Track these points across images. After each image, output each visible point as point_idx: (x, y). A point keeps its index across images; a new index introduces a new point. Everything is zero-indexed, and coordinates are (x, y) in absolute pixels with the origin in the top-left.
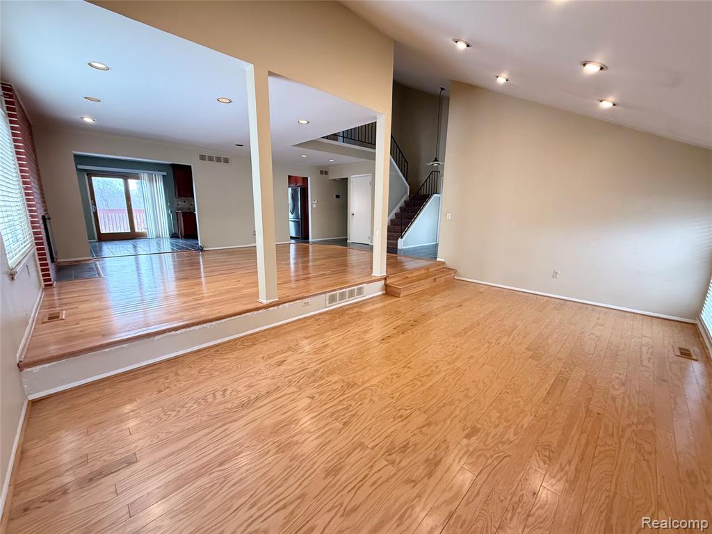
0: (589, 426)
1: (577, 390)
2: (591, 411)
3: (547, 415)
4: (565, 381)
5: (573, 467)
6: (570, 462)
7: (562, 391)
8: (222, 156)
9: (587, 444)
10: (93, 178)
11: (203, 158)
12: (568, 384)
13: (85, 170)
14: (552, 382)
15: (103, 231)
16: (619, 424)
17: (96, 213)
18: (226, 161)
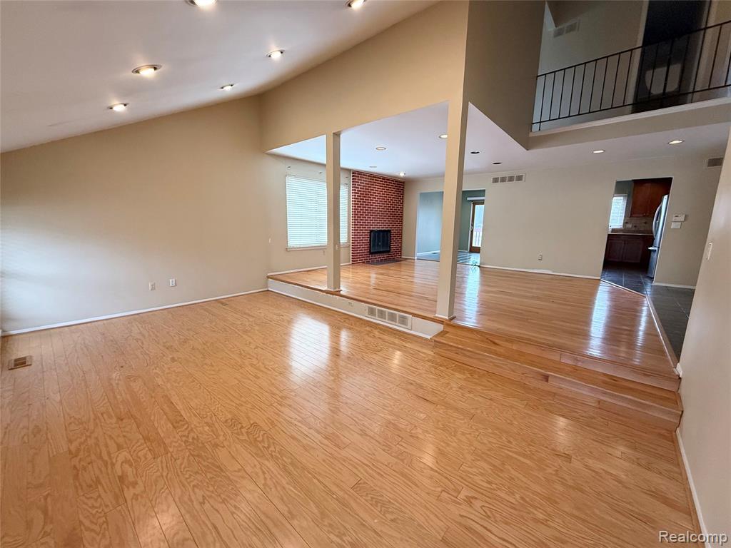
0: (121, 407)
1: (156, 425)
2: (129, 418)
3: (154, 392)
4: (176, 425)
5: (114, 385)
6: (118, 384)
7: (165, 414)
8: (515, 174)
9: (115, 397)
10: (476, 206)
11: (495, 180)
12: (170, 425)
13: (472, 201)
14: (183, 412)
15: (473, 245)
16: (101, 426)
17: (472, 231)
18: (519, 178)
